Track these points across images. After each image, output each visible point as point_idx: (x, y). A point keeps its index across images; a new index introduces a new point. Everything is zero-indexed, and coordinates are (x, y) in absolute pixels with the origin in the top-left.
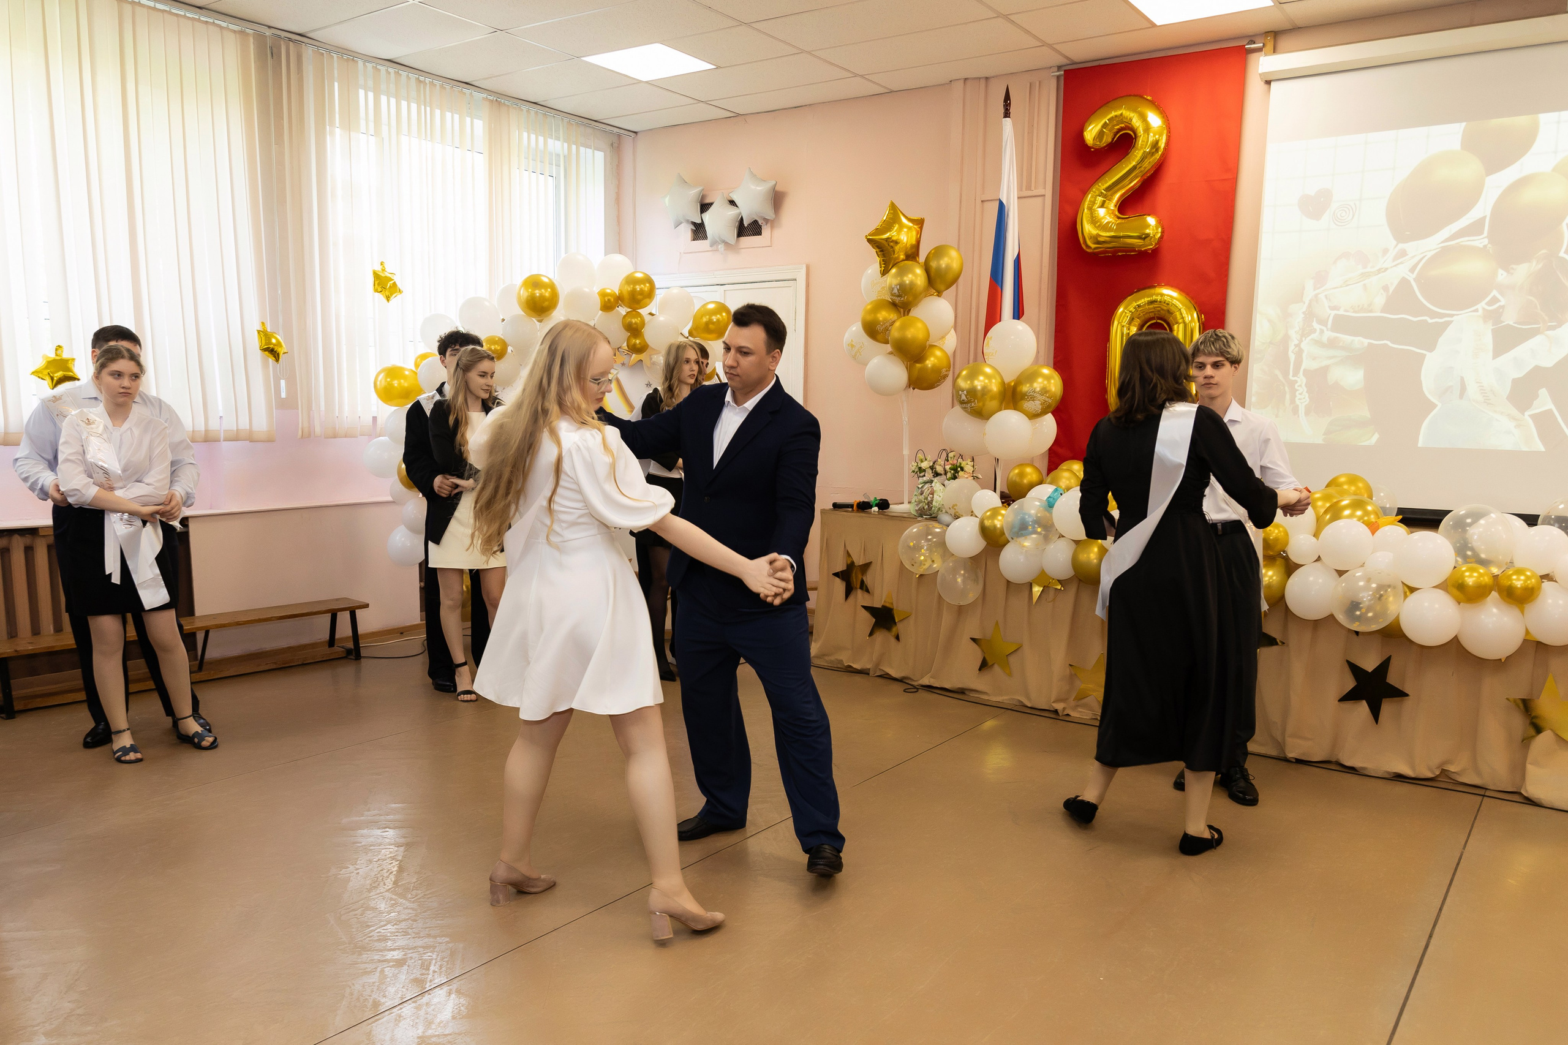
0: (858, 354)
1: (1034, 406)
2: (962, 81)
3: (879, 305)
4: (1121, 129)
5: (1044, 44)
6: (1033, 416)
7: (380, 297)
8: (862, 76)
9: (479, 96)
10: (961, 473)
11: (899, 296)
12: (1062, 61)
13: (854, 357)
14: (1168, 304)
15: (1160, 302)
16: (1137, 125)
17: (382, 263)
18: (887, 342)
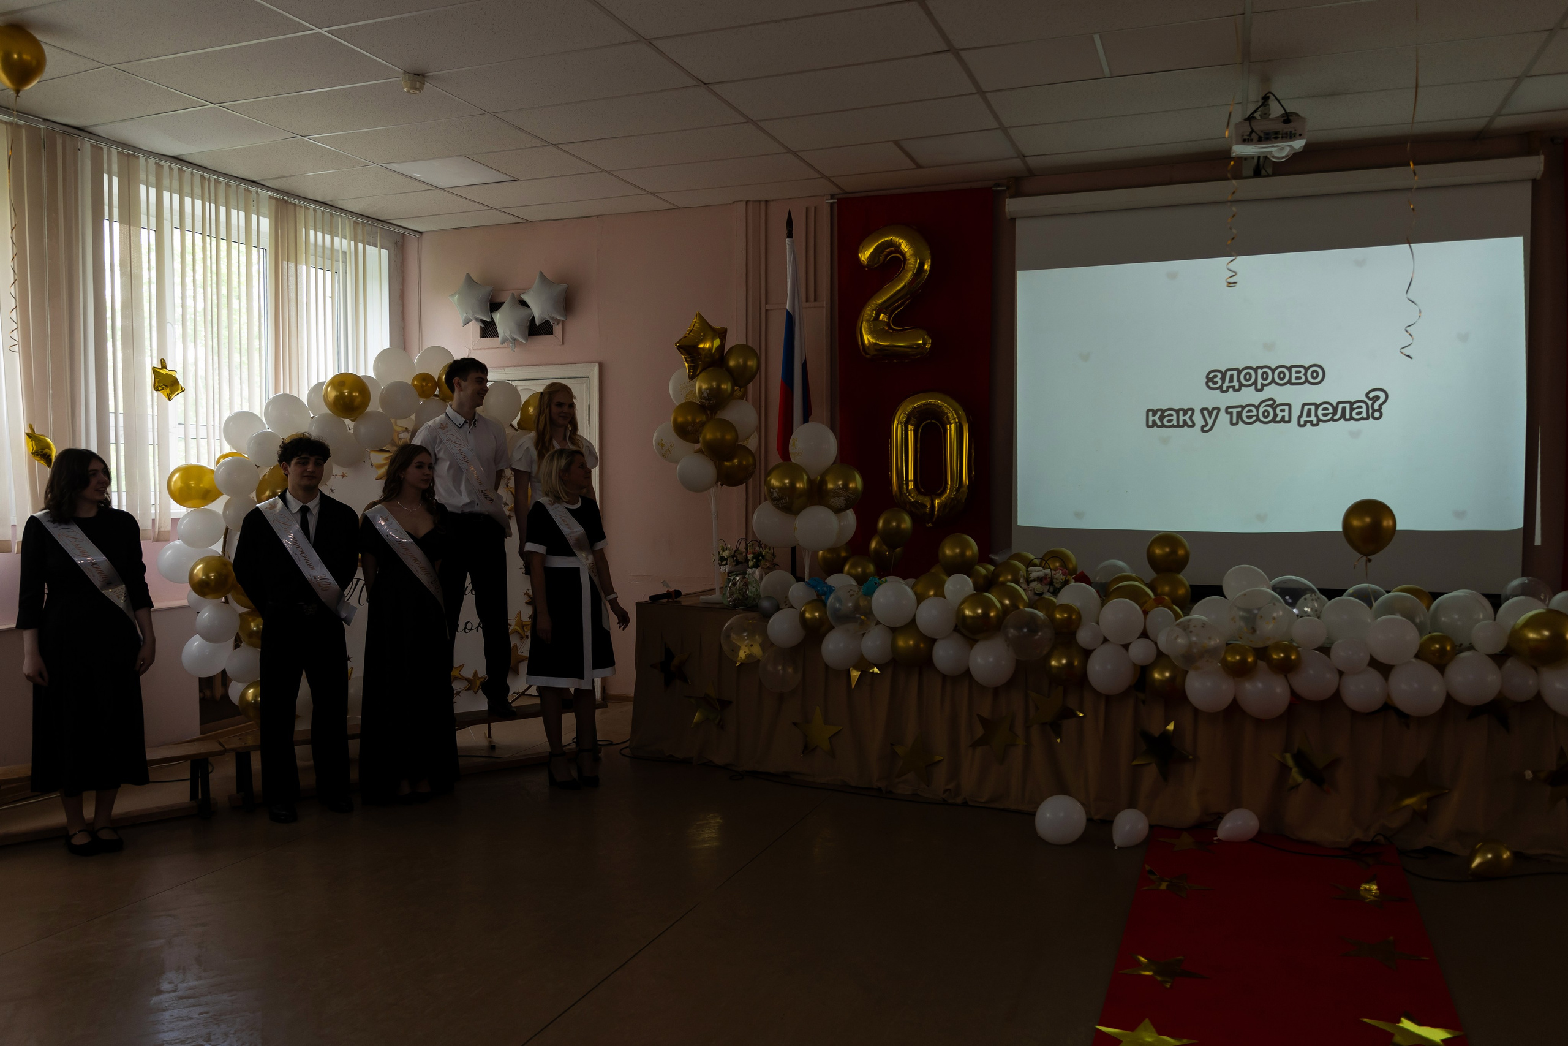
0: (668, 453)
1: (838, 501)
2: (745, 203)
3: (687, 407)
4: (891, 252)
5: (823, 176)
6: (838, 511)
7: (162, 396)
8: (653, 194)
9: (265, 194)
10: (762, 562)
11: (707, 400)
12: (836, 191)
13: (664, 456)
14: (941, 407)
15: (934, 404)
16: (906, 250)
17: (163, 362)
18: (698, 442)
